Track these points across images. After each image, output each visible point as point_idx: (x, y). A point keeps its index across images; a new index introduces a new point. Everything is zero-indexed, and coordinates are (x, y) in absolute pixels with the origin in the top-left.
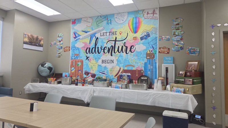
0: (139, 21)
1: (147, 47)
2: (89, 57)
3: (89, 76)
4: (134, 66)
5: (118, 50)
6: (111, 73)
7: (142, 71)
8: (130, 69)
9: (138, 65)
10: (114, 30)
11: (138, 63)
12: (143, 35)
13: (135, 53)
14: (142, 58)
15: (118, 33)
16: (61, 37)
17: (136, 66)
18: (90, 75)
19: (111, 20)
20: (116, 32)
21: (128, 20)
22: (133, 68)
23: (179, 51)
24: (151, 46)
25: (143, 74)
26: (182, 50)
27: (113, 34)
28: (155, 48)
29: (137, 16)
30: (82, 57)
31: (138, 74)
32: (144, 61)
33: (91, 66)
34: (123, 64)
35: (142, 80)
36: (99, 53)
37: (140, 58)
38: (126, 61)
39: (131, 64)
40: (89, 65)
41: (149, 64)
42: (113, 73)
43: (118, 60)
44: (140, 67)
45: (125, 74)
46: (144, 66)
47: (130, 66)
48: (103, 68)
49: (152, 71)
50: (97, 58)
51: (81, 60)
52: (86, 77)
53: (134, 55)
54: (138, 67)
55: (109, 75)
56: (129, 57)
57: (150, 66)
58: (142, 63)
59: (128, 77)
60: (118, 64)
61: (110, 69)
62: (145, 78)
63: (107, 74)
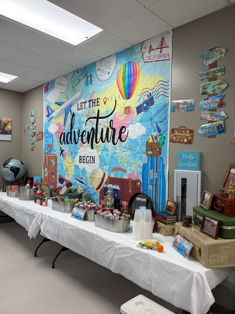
0: (135, 71)
1: (147, 129)
2: (64, 151)
3: (64, 186)
4: (125, 171)
5: (101, 138)
6: (91, 183)
7: (139, 184)
8: (119, 177)
9: (132, 170)
10: (95, 97)
11: (131, 165)
12: (141, 102)
13: (127, 142)
14: (138, 155)
15: (101, 102)
16: (34, 116)
17: (129, 172)
18: (65, 183)
19: (91, 76)
20: (98, 100)
21: (117, 71)
22: (123, 176)
23: (214, 136)
24: (155, 126)
25: (140, 189)
26: (222, 135)
27: (94, 104)
28: (162, 131)
29: (131, 60)
30: (55, 151)
31: (132, 189)
32: (142, 160)
33: (66, 166)
34: (108, 166)
36: (76, 143)
37: (136, 155)
38: (113, 159)
39: (121, 166)
40: (64, 165)
41: (152, 169)
42: (94, 183)
43: (101, 156)
44: (136, 174)
45: (111, 185)
46: (142, 171)
47: (119, 171)
48: (81, 171)
49: (156, 185)
50: (73, 153)
51: (55, 155)
52: (61, 187)
53: (126, 146)
54: (132, 174)
55: (89, 185)
56: (118, 152)
57: (154, 173)
58: (138, 166)
59: (116, 194)
60: (101, 165)
61: (90, 175)
62: (143, 199)
63: (86, 185)
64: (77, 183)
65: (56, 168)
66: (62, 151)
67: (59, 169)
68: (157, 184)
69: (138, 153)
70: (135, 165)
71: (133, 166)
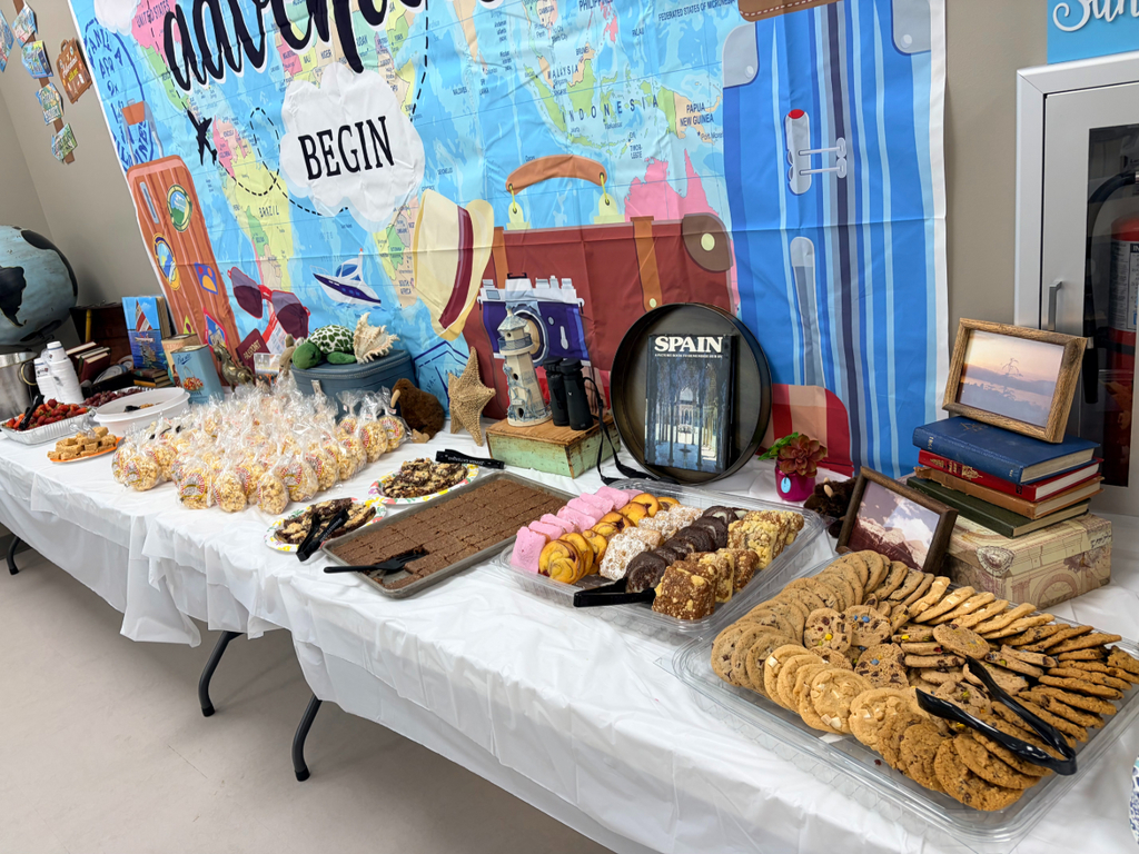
2: (207, 123)
3: (271, 325)
4: (595, 175)
6: (405, 290)
7: (708, 242)
8: (562, 221)
9: (647, 153)
11: (638, 121)
14: (674, 26)
17: (626, 174)
18: (267, 310)
22: (591, 207)
25: (724, 274)
30: (169, 137)
32: (710, 66)
33: (249, 214)
34: (481, 161)
36: (257, 58)
37: (658, 31)
38: (501, 103)
39: (562, 142)
40: (237, 207)
41: (796, 114)
42: (419, 284)
43: (421, 104)
44: (675, 181)
45: (522, 285)
46: (719, 146)
47: (556, 181)
48: (333, 229)
49: (843, 229)
50: (259, 126)
51: (176, 163)
52: (256, 332)
54: (649, 182)
55: (397, 305)
56: (525, 44)
57: (817, 143)
58: (683, 113)
59: (562, 329)
60: (432, 166)
61: (387, 244)
62: (701, 340)
63: (379, 301)
64: (328, 301)
65: (205, 234)
66: (202, 128)
67: (221, 239)
68: (851, 221)
69: (671, 15)
70: (660, 113)
71: (649, 124)
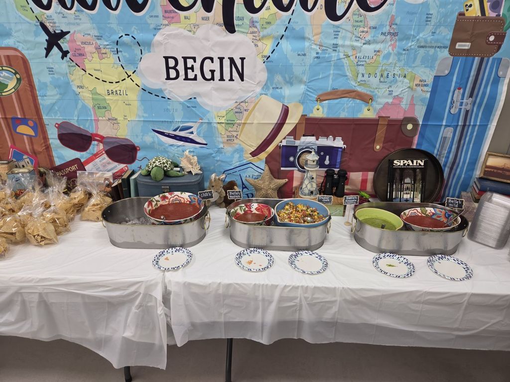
2: (63, 34)
3: (96, 156)
4: (367, 99)
6: (230, 140)
7: (410, 127)
8: (344, 115)
9: (395, 94)
11: (395, 82)
13: (387, 12)
14: (422, 51)
17: (383, 99)
18: (96, 147)
22: (360, 111)
25: (412, 137)
31: (386, 141)
32: (432, 67)
33: (94, 92)
34: (303, 86)
35: (397, 175)
36: (137, 7)
37: (416, 52)
38: (325, 64)
39: (353, 85)
40: (81, 87)
41: (459, 89)
42: (242, 137)
43: (274, 57)
44: (404, 104)
45: (311, 139)
46: (428, 95)
47: (346, 99)
48: (179, 107)
49: (464, 126)
53: (382, 26)
54: (392, 104)
55: (221, 146)
56: (348, 43)
57: (463, 99)
58: (417, 82)
59: (328, 157)
60: (269, 84)
61: (225, 118)
62: (415, 161)
63: (206, 144)
64: (161, 144)
65: (35, 99)
66: (55, 36)
68: (467, 124)
69: (422, 47)
70: (406, 80)
71: (399, 84)
